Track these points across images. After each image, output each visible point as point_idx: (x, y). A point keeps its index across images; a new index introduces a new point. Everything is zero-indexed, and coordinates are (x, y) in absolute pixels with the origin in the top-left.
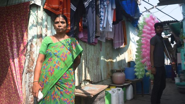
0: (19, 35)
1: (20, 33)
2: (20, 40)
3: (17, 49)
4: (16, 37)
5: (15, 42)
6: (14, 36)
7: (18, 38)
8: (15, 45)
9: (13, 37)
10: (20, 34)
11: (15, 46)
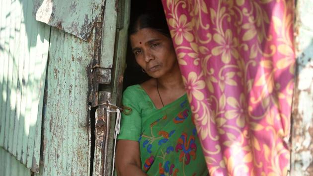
0: (246, 26)
1: (254, 15)
2: (254, 55)
3: (238, 98)
4: (229, 32)
5: (226, 59)
6: (219, 29)
7: (241, 42)
8: (230, 75)
9: (212, 31)
10: (251, 20)
11: (229, 80)
